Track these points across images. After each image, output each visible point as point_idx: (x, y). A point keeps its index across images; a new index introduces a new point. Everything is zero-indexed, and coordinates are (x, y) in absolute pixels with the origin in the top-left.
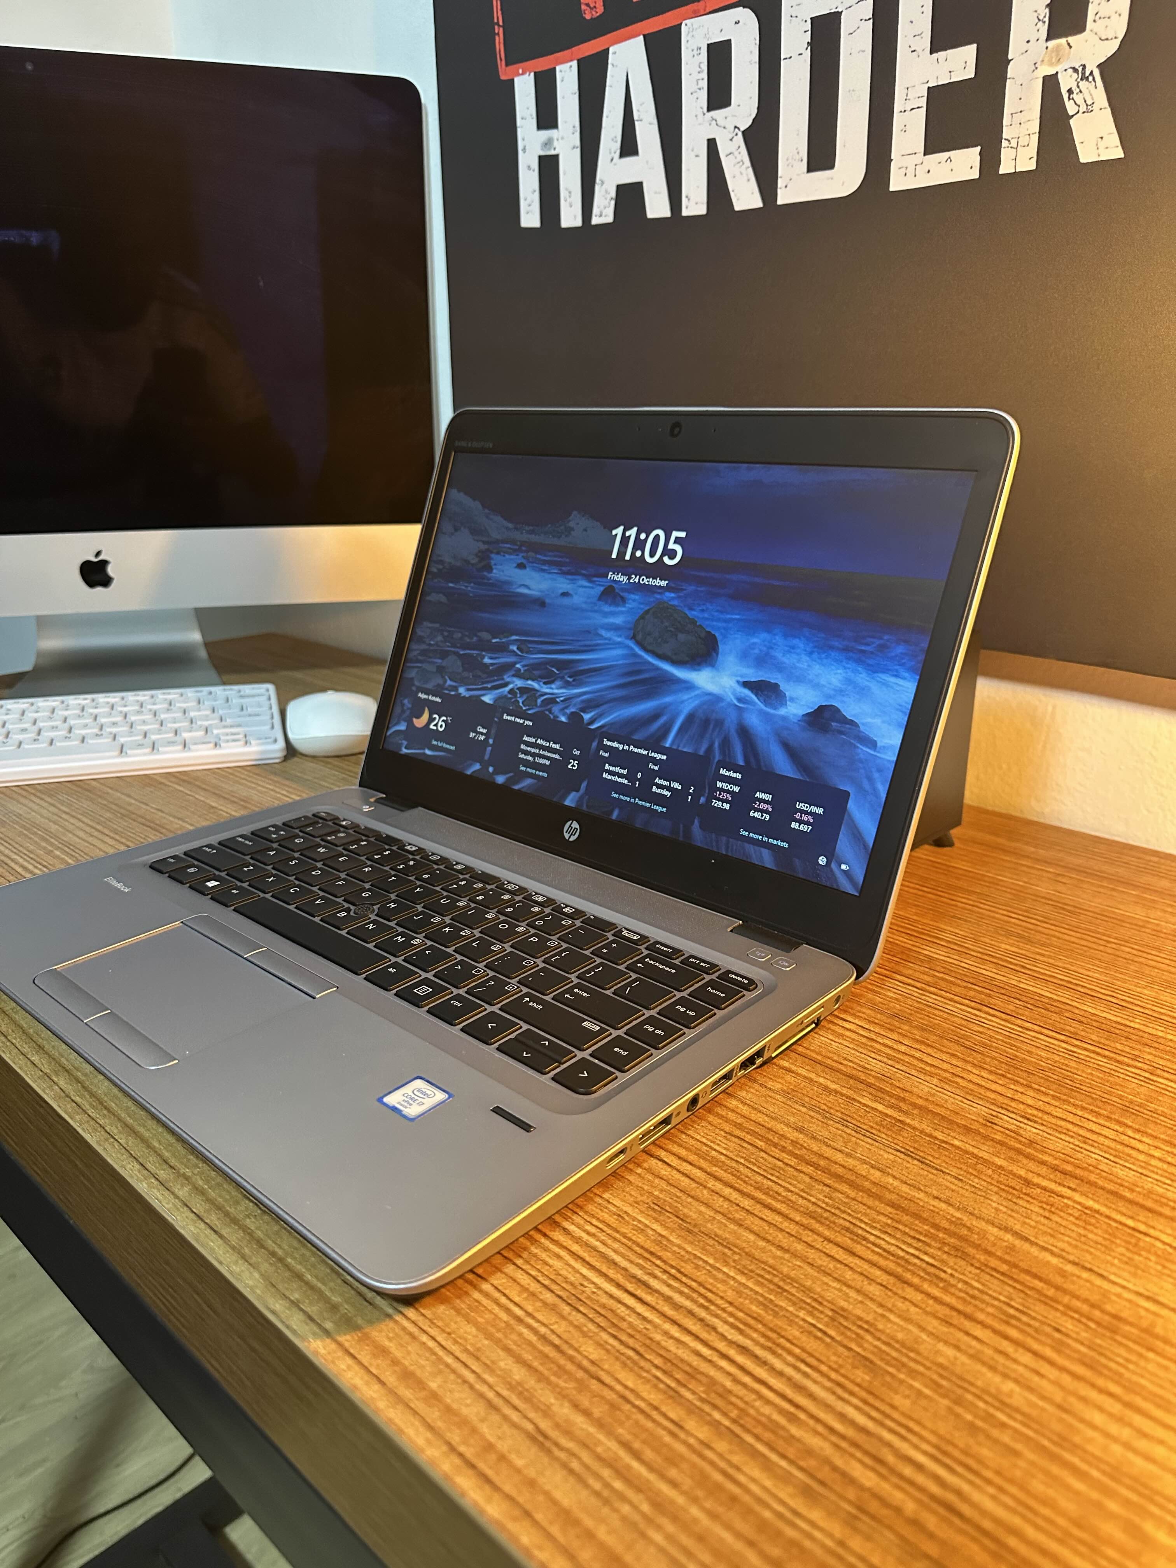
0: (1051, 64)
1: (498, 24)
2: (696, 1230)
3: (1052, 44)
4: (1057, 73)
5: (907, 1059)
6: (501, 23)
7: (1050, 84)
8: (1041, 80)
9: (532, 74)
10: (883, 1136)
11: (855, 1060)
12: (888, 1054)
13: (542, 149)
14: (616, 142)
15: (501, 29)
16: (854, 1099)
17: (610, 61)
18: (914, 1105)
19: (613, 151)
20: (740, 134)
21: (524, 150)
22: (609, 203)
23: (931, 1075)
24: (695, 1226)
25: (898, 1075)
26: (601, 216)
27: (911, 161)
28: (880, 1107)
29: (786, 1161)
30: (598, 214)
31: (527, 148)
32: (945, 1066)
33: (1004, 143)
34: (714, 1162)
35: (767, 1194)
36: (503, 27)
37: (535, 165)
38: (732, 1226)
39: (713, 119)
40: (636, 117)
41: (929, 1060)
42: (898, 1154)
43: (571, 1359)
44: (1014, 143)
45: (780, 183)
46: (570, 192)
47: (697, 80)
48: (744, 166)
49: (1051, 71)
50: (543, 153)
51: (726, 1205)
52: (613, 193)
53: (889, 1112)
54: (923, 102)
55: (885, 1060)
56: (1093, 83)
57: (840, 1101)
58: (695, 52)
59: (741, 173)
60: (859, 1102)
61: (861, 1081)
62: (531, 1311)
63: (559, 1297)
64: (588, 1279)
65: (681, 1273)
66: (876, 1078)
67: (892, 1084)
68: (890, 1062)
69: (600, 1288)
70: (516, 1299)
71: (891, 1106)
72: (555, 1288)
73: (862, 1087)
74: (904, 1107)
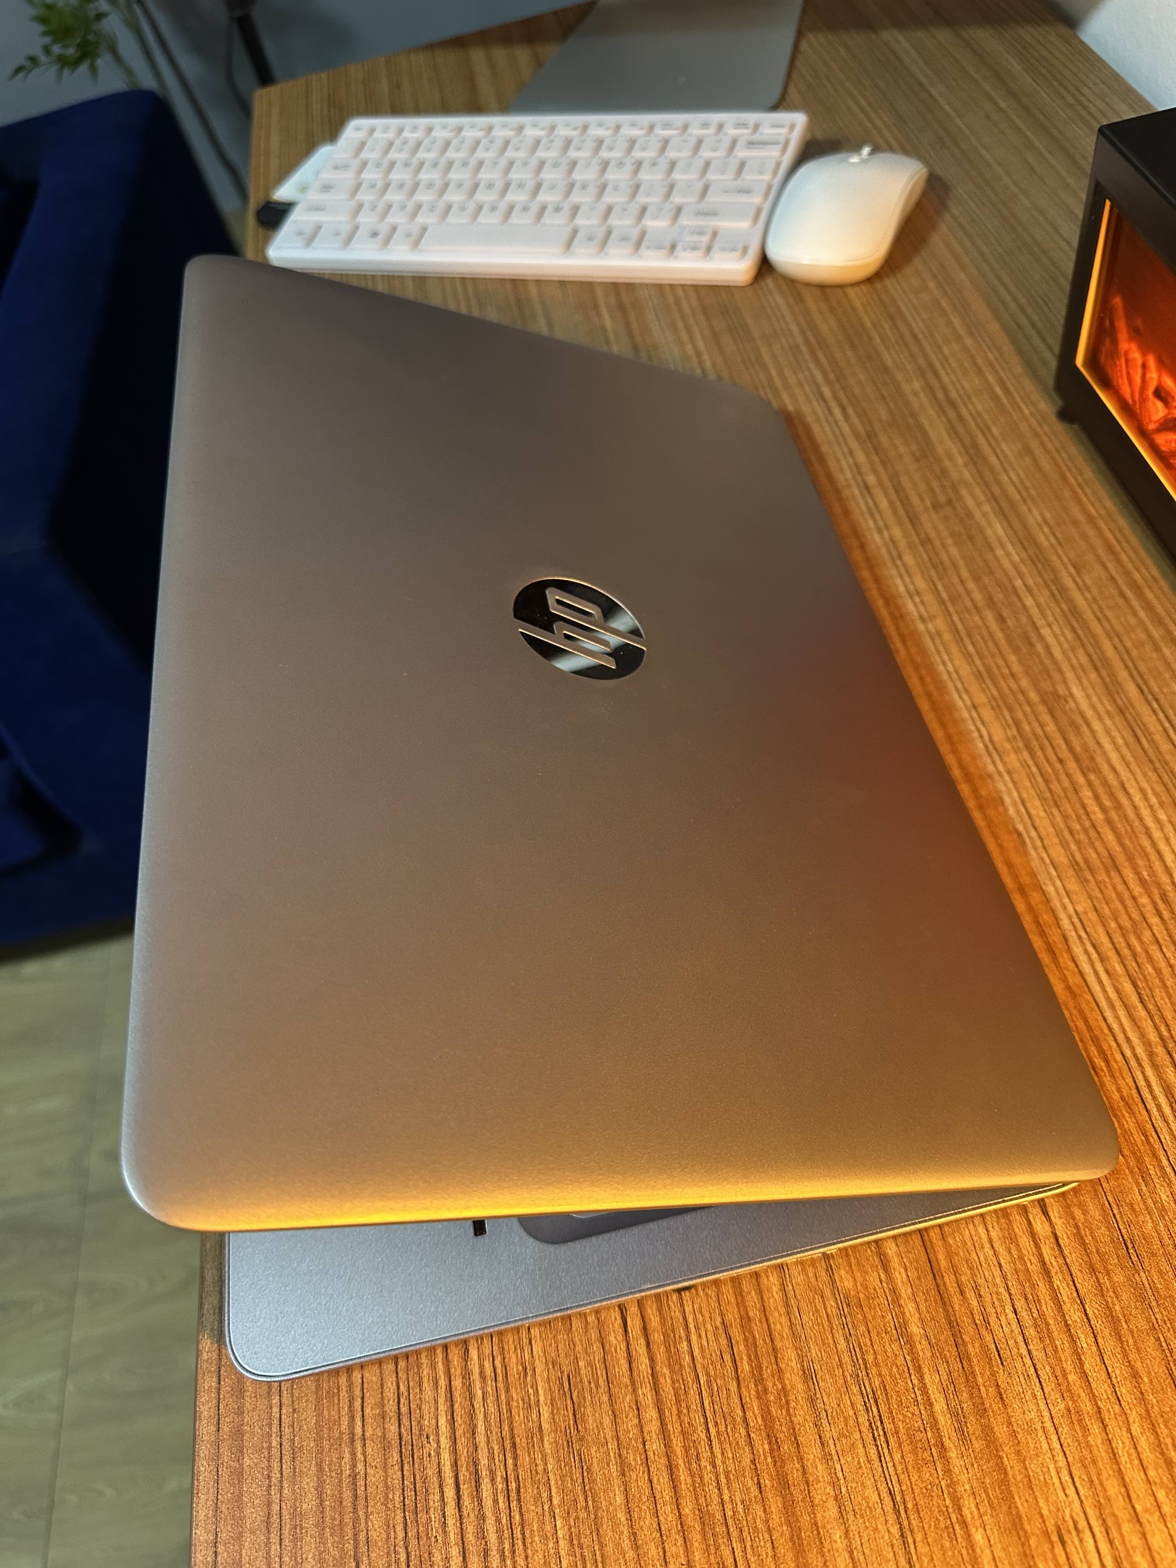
2: (576, 1446)
10: (897, 1457)
11: (987, 1298)
12: (1042, 1315)
16: (919, 1369)
18: (988, 1433)
23: (1065, 1392)
24: (582, 1439)
25: (1019, 1364)
28: (940, 1406)
29: (749, 1414)
34: (674, 1360)
35: (686, 1449)
38: (613, 1468)
41: (1090, 1363)
42: (887, 1500)
51: (634, 1432)
53: (944, 1421)
55: (1028, 1322)
57: (900, 1361)
60: (921, 1379)
61: (958, 1343)
62: (367, 1434)
63: (400, 1434)
64: (437, 1434)
65: (518, 1492)
66: (984, 1348)
67: (994, 1374)
68: (1031, 1332)
69: (438, 1454)
70: (368, 1411)
71: (955, 1414)
72: (405, 1421)
73: (950, 1351)
74: (973, 1426)
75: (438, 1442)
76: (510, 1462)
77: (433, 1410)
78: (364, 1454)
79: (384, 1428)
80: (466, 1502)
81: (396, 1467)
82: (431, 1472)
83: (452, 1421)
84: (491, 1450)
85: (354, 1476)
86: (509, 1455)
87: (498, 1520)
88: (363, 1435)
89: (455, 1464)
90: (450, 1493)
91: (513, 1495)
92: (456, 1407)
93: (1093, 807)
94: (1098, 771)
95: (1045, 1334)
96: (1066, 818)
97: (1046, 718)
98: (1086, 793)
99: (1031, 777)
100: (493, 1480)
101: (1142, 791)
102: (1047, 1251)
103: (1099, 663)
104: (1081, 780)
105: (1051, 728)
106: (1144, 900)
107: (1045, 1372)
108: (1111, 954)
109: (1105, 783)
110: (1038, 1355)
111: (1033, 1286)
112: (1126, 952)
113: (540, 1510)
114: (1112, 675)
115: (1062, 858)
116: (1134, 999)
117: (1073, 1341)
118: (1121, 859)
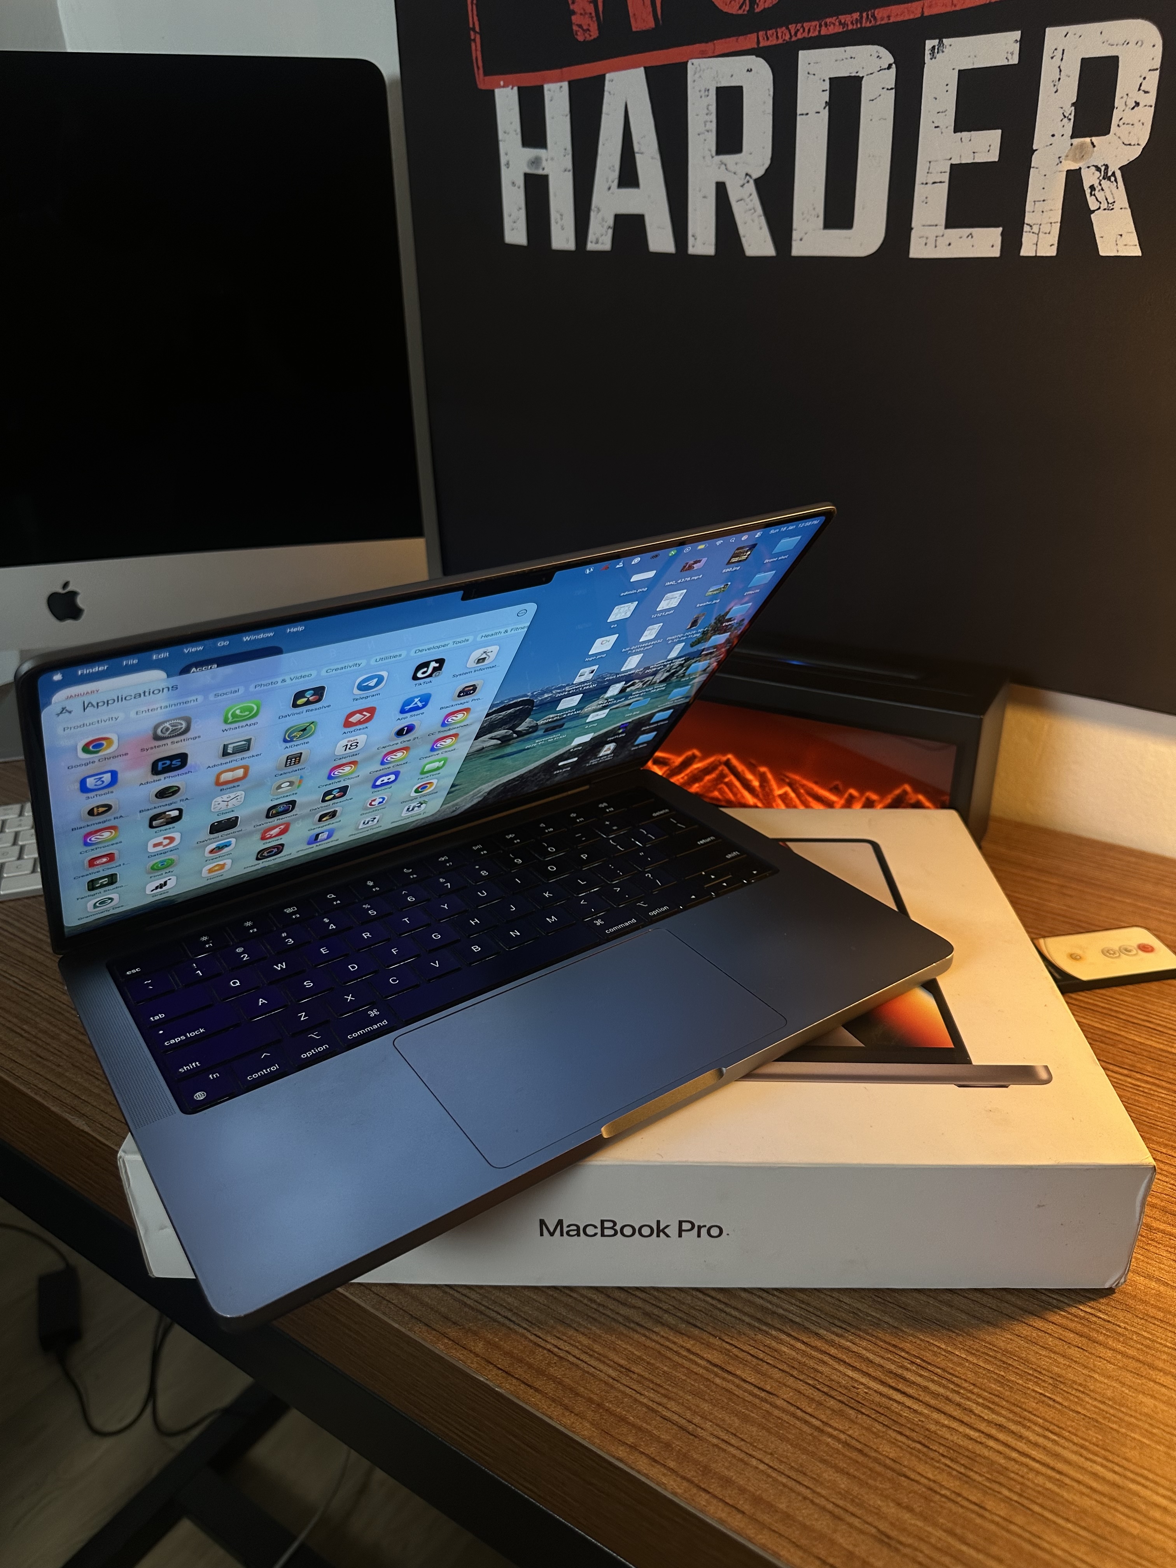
0: (1075, 160)
1: (474, 29)
3: (1077, 141)
4: (1080, 168)
6: (477, 29)
7: (1074, 179)
8: (1065, 173)
9: (516, 88)
13: (528, 166)
14: (614, 171)
15: (478, 36)
17: (606, 88)
19: (610, 180)
20: (752, 182)
21: (508, 164)
22: (607, 232)
26: (597, 242)
27: (932, 233)
30: (594, 240)
31: (510, 163)
33: (1026, 228)
36: (481, 34)
37: (521, 182)
39: (722, 163)
40: (636, 149)
43: (876, 1460)
44: (1035, 229)
45: (795, 235)
46: (561, 215)
47: (705, 122)
48: (756, 214)
49: (1074, 166)
50: (528, 171)
52: (611, 222)
54: (946, 177)
56: (1114, 183)
58: (702, 93)
59: (753, 221)
62: (825, 1420)
63: (840, 1401)
64: (856, 1381)
65: (924, 1361)
69: (869, 1388)
70: (809, 1410)
72: (833, 1393)
75: (862, 1384)
76: (903, 1354)
77: (839, 1374)
78: (836, 1429)
79: (828, 1408)
80: (910, 1391)
81: (860, 1416)
82: (878, 1398)
83: (854, 1368)
84: (888, 1359)
85: (846, 1444)
86: (899, 1352)
87: (933, 1381)
88: (823, 1422)
89: (883, 1383)
90: (898, 1397)
91: (924, 1364)
92: (847, 1361)
100: (907, 1369)
113: (942, 1357)
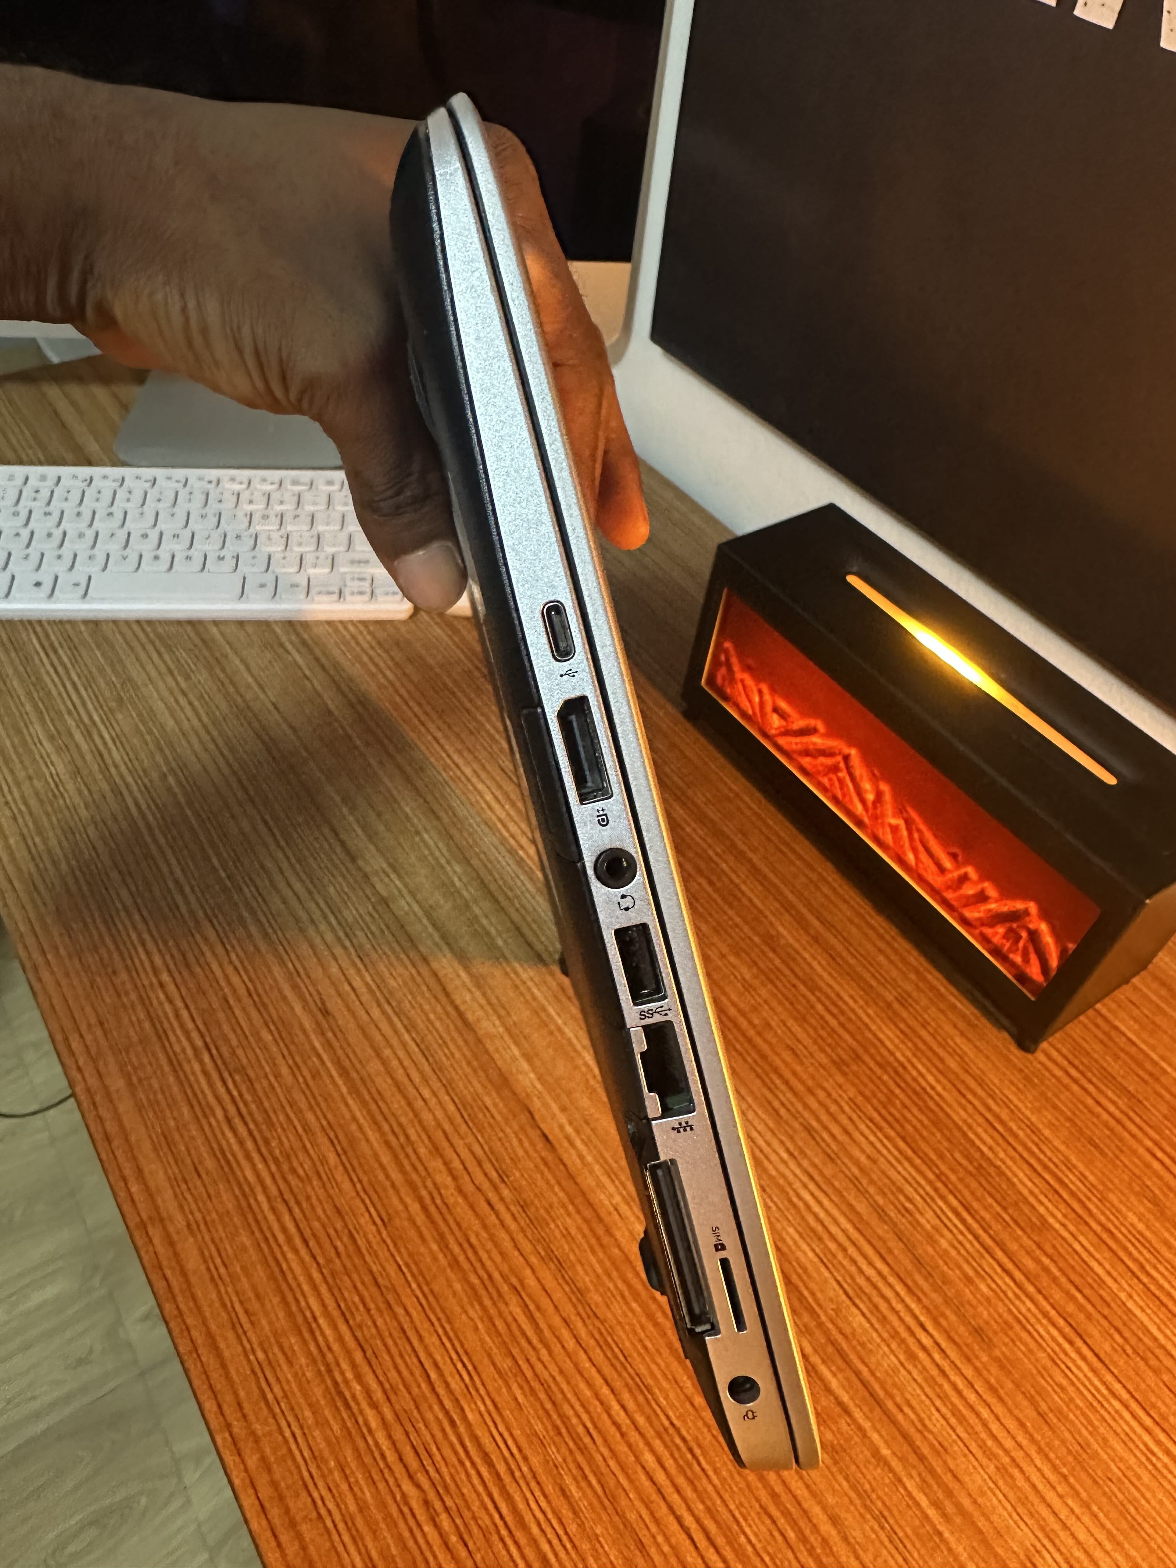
5: (973, 1419)
10: (916, 1555)
11: (918, 1408)
18: (959, 1507)
23: (990, 1456)
25: (956, 1448)
28: (925, 1503)
32: (1009, 1444)
53: (931, 1512)
55: (949, 1415)
60: (905, 1488)
61: (916, 1450)
66: (932, 1446)
67: (945, 1462)
68: (953, 1421)
71: (936, 1505)
73: (913, 1458)
74: (950, 1509)
93: (828, 1017)
94: (820, 990)
95: (962, 1419)
96: (815, 1029)
97: (771, 955)
98: (819, 1007)
99: (780, 1003)
101: (852, 997)
102: (937, 1356)
103: (788, 907)
104: (813, 999)
105: (777, 962)
106: (885, 1078)
107: (974, 1447)
108: (883, 1124)
109: (828, 997)
110: (963, 1435)
111: (940, 1386)
112: (890, 1118)
114: (798, 912)
115: (825, 1061)
116: (910, 1153)
117: (978, 1415)
118: (860, 1051)
